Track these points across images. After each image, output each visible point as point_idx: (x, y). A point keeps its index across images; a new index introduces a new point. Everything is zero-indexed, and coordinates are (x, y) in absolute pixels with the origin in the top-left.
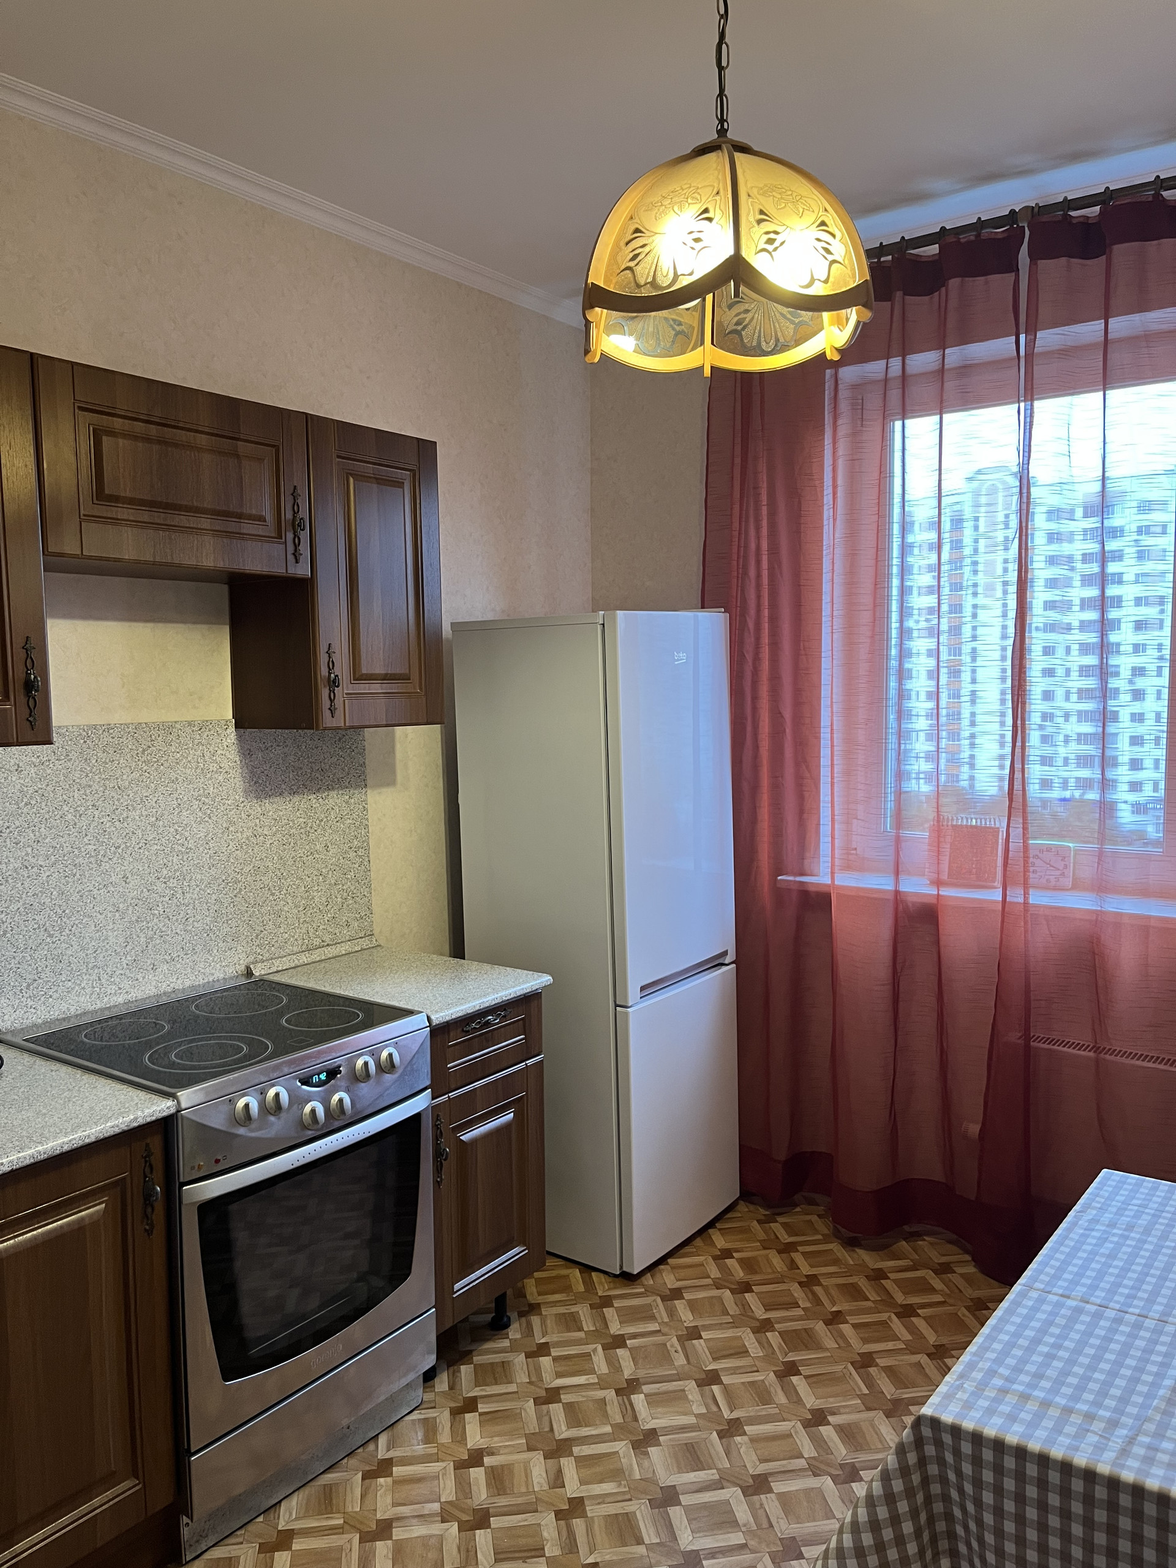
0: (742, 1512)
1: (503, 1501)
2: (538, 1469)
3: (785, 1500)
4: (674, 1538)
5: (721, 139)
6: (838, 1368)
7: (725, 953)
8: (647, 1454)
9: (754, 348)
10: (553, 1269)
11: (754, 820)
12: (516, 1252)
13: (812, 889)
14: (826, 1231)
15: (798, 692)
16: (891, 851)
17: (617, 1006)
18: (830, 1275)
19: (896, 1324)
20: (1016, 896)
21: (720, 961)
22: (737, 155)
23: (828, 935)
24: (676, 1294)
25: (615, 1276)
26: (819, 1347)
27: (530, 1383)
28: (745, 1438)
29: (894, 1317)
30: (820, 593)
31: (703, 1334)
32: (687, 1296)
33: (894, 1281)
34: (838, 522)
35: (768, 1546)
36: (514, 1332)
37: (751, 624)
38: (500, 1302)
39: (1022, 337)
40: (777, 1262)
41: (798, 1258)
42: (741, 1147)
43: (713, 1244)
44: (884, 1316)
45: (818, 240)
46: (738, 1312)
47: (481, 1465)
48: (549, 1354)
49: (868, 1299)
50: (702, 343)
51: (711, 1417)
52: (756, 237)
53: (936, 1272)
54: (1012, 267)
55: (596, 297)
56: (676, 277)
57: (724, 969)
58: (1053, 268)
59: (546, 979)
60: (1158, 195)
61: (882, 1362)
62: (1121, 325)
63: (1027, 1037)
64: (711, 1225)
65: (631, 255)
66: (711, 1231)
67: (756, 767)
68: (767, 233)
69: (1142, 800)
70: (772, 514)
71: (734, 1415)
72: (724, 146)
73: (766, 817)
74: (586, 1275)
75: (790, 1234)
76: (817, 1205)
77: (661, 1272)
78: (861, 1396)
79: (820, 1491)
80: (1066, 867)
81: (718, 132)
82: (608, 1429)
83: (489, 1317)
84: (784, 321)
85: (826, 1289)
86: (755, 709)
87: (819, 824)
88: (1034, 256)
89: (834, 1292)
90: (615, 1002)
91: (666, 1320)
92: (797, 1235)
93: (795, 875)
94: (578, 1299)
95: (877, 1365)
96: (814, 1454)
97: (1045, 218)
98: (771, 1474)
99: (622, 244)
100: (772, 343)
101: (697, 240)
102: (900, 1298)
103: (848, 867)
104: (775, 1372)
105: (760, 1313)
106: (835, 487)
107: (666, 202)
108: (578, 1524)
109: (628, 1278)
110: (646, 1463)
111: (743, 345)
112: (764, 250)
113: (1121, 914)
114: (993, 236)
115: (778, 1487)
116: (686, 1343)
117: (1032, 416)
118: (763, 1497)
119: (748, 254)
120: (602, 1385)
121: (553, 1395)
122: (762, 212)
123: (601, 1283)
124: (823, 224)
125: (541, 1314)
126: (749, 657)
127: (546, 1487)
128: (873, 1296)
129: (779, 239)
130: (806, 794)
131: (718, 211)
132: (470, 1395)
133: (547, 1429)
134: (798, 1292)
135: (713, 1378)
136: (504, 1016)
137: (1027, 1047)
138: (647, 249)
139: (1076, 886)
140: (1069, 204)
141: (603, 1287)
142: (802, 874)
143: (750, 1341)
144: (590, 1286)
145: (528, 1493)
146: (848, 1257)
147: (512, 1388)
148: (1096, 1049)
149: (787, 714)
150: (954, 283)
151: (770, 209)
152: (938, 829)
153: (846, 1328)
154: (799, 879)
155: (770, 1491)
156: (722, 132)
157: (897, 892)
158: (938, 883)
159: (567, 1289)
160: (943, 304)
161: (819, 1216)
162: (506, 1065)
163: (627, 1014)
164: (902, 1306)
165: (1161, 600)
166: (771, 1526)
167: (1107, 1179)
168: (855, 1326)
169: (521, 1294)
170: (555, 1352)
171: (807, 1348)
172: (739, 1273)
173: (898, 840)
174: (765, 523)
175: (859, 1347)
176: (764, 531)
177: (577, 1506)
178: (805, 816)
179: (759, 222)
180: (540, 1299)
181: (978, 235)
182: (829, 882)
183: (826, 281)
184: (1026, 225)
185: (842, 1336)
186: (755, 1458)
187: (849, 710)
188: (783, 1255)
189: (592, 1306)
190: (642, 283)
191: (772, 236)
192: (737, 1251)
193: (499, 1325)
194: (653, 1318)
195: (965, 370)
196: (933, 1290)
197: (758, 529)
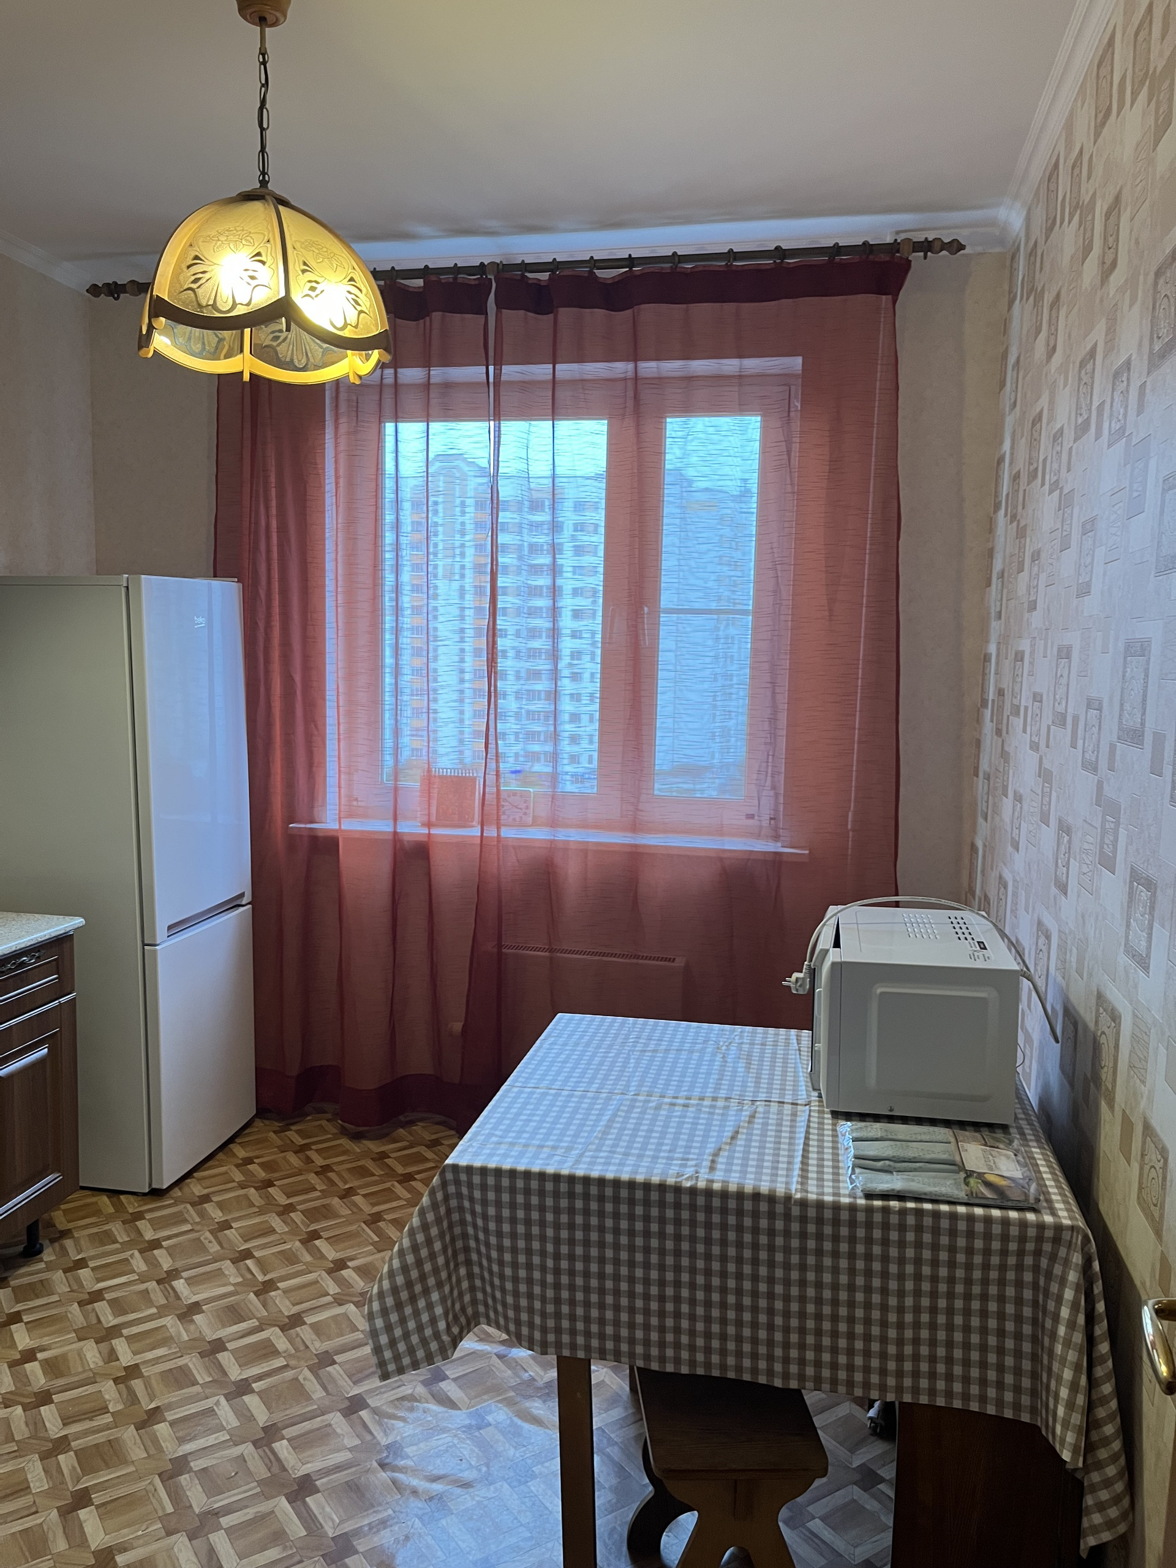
0: (282, 1343)
1: (61, 1382)
2: (92, 1353)
3: (316, 1328)
4: (225, 1373)
5: (263, 190)
6: (354, 1227)
7: (242, 895)
8: (192, 1321)
9: (288, 363)
10: (78, 1200)
11: (268, 775)
12: (51, 1179)
13: (320, 834)
14: (335, 1131)
15: (306, 658)
16: (391, 796)
17: (144, 945)
18: (342, 1163)
19: (399, 1189)
20: (491, 832)
21: (238, 902)
22: (281, 208)
23: (337, 874)
24: (206, 1199)
25: (144, 1194)
26: (336, 1216)
27: (72, 1291)
28: (279, 1292)
29: (396, 1184)
30: (323, 569)
31: (233, 1225)
32: (215, 1199)
33: (395, 1158)
34: (341, 509)
35: (306, 1361)
36: (48, 1255)
37: (262, 593)
38: (32, 1231)
39: (491, 368)
40: (294, 1160)
41: (313, 1155)
42: (258, 1070)
43: (234, 1155)
44: (388, 1185)
45: (349, 292)
46: (263, 1203)
47: (36, 1359)
48: (87, 1266)
49: (374, 1175)
50: (242, 351)
51: (249, 1283)
52: (302, 284)
53: (427, 1146)
54: (482, 310)
55: (161, 308)
56: (234, 305)
57: (242, 909)
58: (514, 318)
59: (79, 921)
60: (591, 273)
61: (388, 1217)
62: (565, 370)
63: (500, 946)
64: (231, 1140)
65: (193, 278)
66: (231, 1146)
67: (269, 725)
68: (310, 281)
69: (581, 770)
70: (281, 497)
71: (268, 1277)
72: (267, 197)
73: (279, 771)
74: (115, 1199)
75: (303, 1139)
76: (325, 1112)
77: (188, 1185)
78: (374, 1244)
79: (345, 1316)
80: (527, 808)
81: (260, 182)
82: (154, 1310)
83: (20, 1248)
84: (317, 348)
85: (339, 1174)
86: (267, 672)
87: (325, 777)
88: (499, 306)
89: (346, 1175)
90: (143, 941)
91: (198, 1220)
92: (310, 1137)
93: (306, 823)
94: (109, 1219)
95: (385, 1220)
96: (338, 1290)
97: (507, 275)
98: (303, 1312)
99: (184, 266)
100: (304, 361)
101: (252, 278)
102: (400, 1170)
103: (351, 815)
104: (300, 1240)
105: (283, 1200)
106: (337, 477)
107: (223, 238)
108: (137, 1384)
109: (156, 1193)
110: (192, 1327)
111: (278, 358)
112: (307, 295)
113: (568, 841)
114: (466, 282)
115: (310, 1319)
116: (220, 1234)
117: (499, 437)
118: (298, 1329)
119: (297, 297)
120: (143, 1279)
121: (97, 1296)
122: (305, 264)
123: (130, 1203)
124: (352, 279)
125: (73, 1237)
126: (261, 625)
127: (101, 1363)
128: (378, 1172)
129: (320, 287)
130: (315, 750)
131: (269, 258)
132: (12, 1311)
133: (94, 1321)
134: (313, 1179)
135: (247, 1254)
136: (38, 957)
137: (500, 953)
138: (207, 276)
139: (535, 823)
140: (525, 267)
141: (132, 1205)
142: (312, 822)
143: (276, 1222)
144: (120, 1208)
145: (84, 1371)
146: (356, 1148)
147: (55, 1298)
148: (551, 950)
149: (298, 678)
150: (437, 316)
151: (311, 262)
152: (429, 779)
153: (357, 1199)
154: (309, 826)
155: (304, 1323)
156: (264, 183)
157: (395, 833)
158: (429, 825)
159: (98, 1212)
160: (428, 331)
161: (328, 1120)
162: (40, 1003)
163: (155, 951)
164: (402, 1175)
165: (595, 592)
166: (307, 1347)
167: (560, 1019)
168: (364, 1196)
169: (50, 1224)
170: (92, 1264)
171: (326, 1218)
172: (262, 1174)
173: (396, 789)
174: (274, 503)
175: (368, 1209)
176: (274, 511)
177: (133, 1371)
178: (314, 769)
179: (304, 271)
180: (70, 1226)
181: (455, 279)
182: (337, 827)
183: (356, 327)
184: (492, 277)
185: (355, 1205)
186: (288, 1303)
187: (350, 676)
188: (300, 1155)
189: (124, 1222)
190: (204, 304)
191: (314, 284)
192: (257, 1157)
193: (32, 1252)
194: (185, 1221)
195: (448, 386)
196: (427, 1160)
197: (267, 508)
